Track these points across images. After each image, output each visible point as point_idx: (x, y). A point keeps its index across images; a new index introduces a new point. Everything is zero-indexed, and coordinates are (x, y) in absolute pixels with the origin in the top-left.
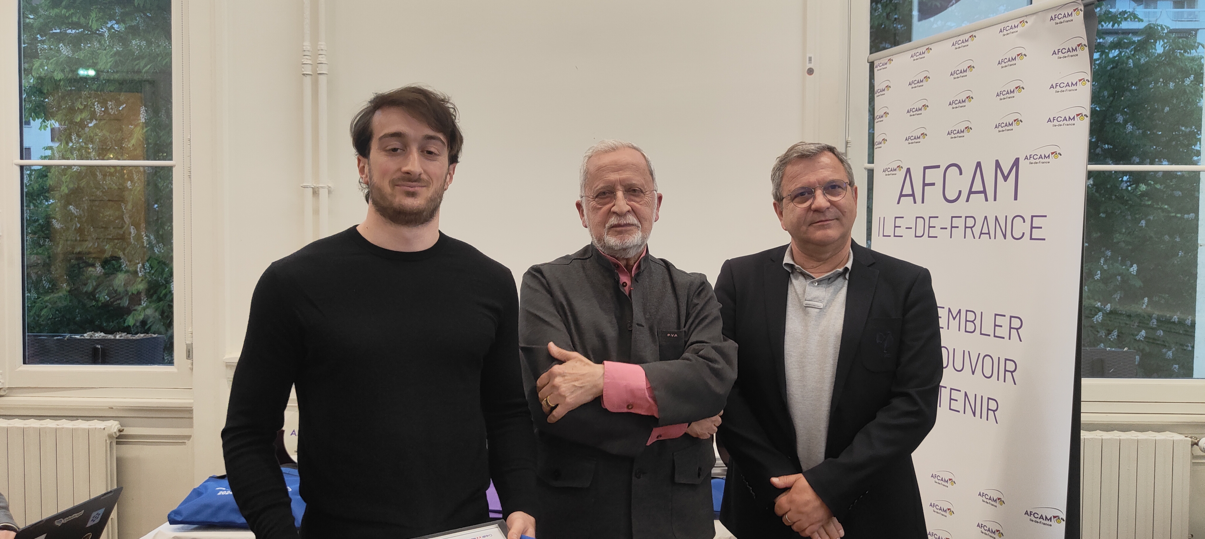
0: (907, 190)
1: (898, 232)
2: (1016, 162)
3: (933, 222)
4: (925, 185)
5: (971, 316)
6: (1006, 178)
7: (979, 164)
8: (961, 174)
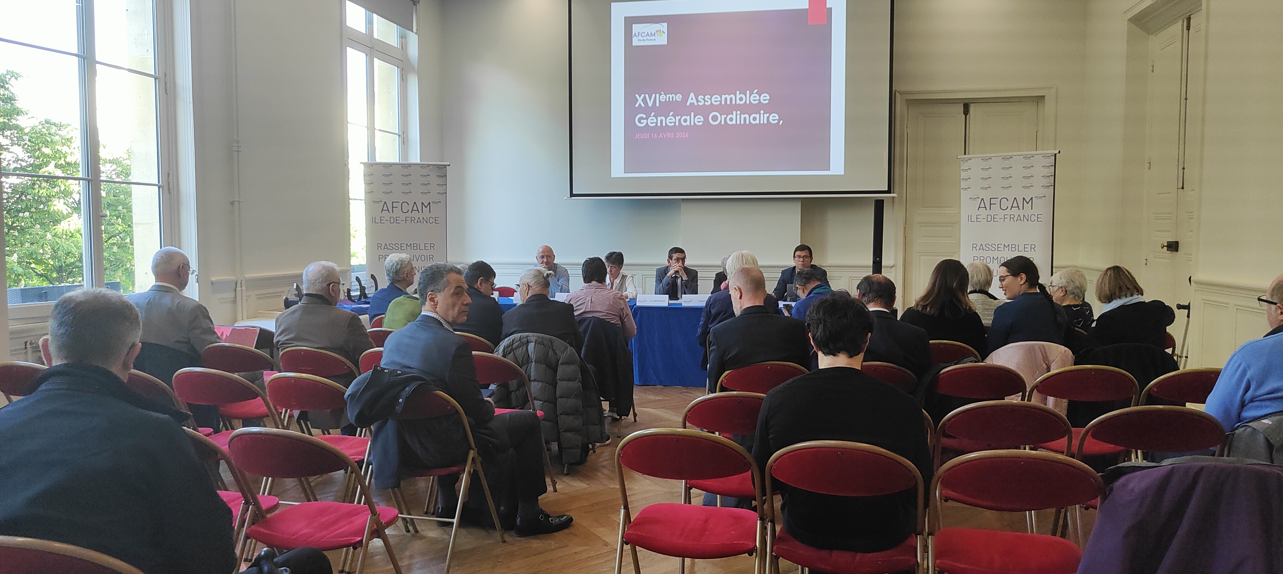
0: (385, 208)
1: (382, 222)
2: (429, 203)
3: (397, 219)
4: (393, 207)
5: (415, 245)
6: (426, 207)
7: (415, 203)
8: (408, 204)
